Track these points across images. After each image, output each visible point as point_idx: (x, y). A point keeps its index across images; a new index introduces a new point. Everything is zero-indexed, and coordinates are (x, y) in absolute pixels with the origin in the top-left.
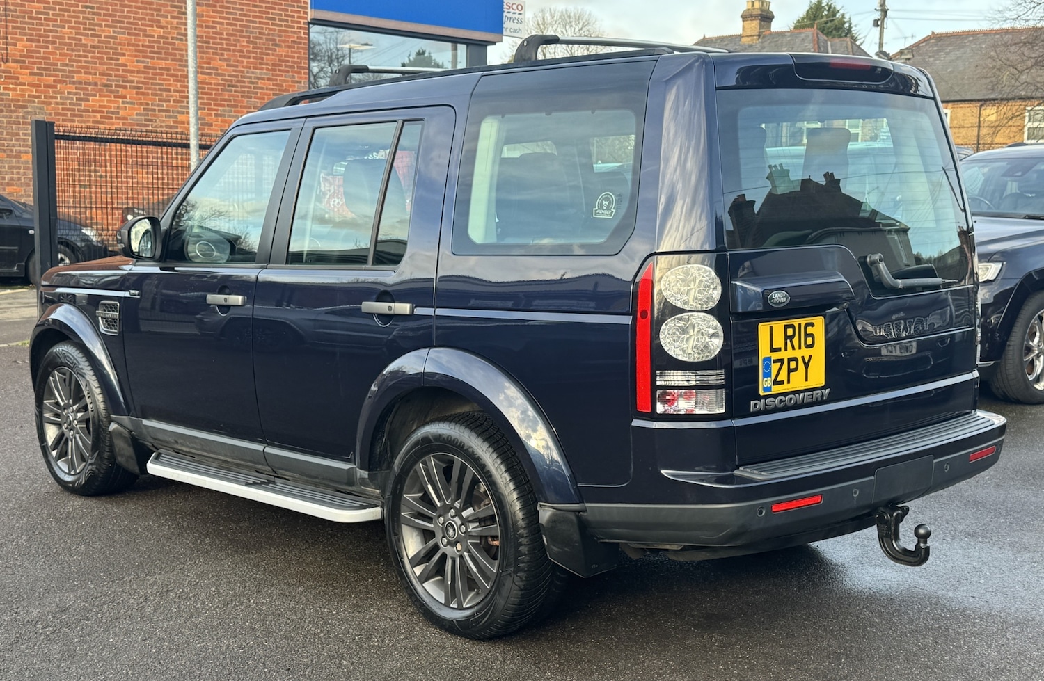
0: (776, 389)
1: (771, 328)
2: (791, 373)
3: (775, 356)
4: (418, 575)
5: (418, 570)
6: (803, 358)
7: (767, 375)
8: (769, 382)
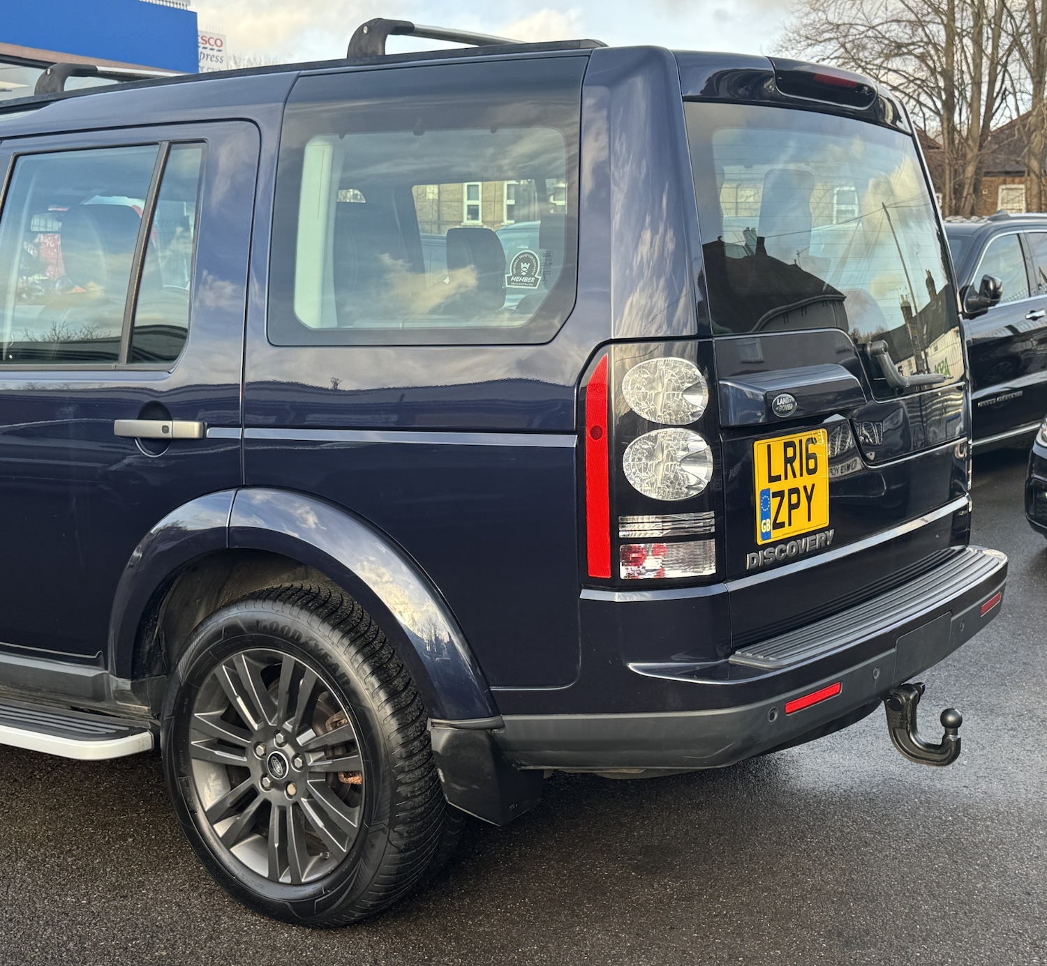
0: (778, 535)
1: (769, 447)
2: (792, 511)
3: (775, 487)
4: (221, 836)
5: (221, 828)
6: (805, 488)
7: (765, 515)
8: (768, 525)
